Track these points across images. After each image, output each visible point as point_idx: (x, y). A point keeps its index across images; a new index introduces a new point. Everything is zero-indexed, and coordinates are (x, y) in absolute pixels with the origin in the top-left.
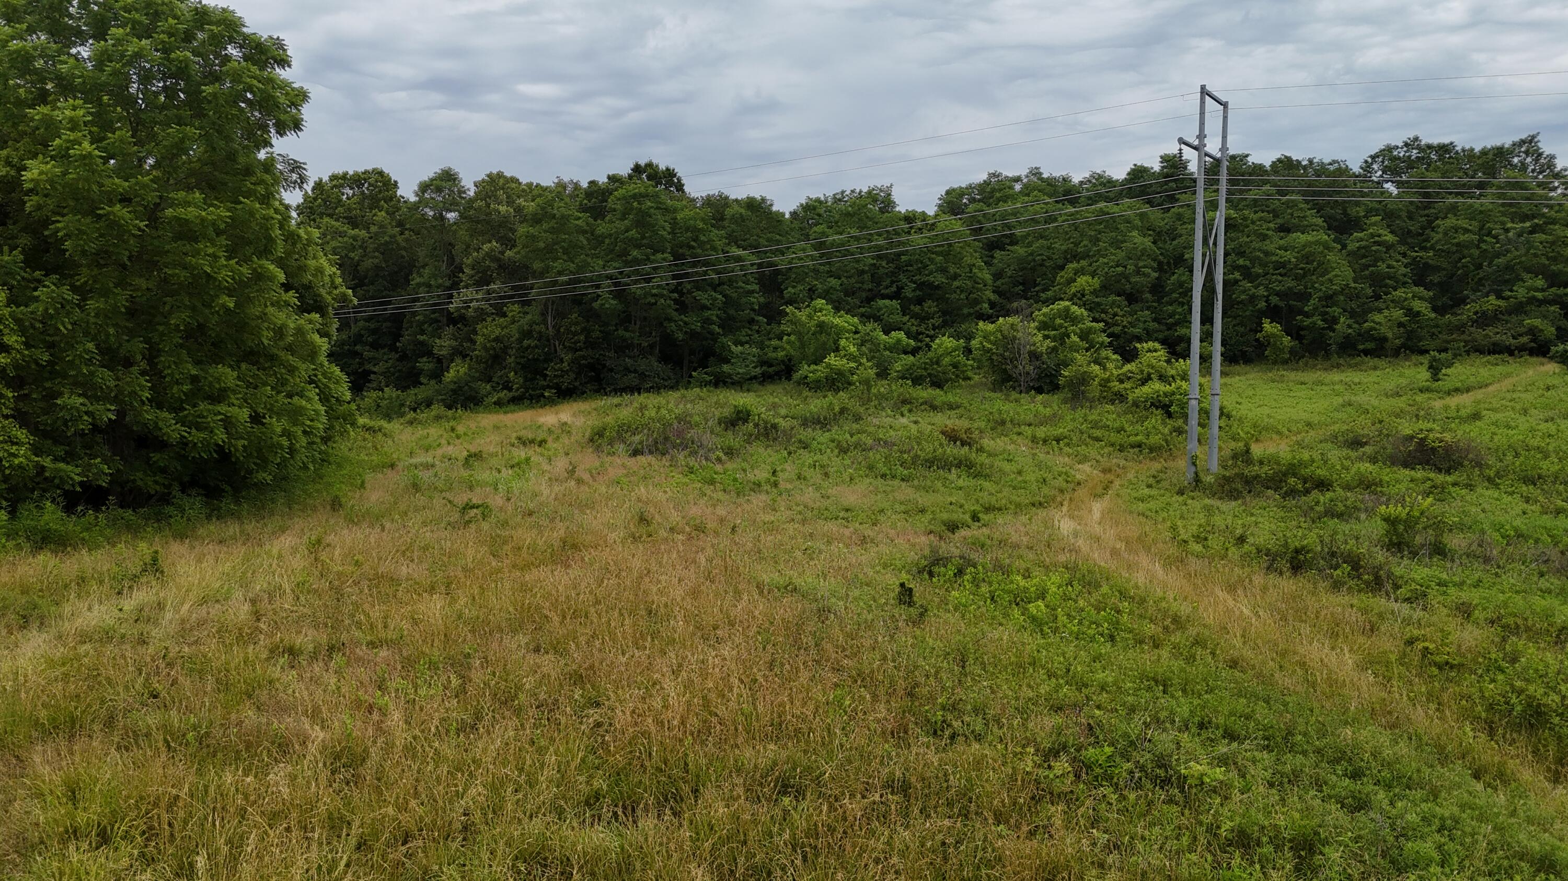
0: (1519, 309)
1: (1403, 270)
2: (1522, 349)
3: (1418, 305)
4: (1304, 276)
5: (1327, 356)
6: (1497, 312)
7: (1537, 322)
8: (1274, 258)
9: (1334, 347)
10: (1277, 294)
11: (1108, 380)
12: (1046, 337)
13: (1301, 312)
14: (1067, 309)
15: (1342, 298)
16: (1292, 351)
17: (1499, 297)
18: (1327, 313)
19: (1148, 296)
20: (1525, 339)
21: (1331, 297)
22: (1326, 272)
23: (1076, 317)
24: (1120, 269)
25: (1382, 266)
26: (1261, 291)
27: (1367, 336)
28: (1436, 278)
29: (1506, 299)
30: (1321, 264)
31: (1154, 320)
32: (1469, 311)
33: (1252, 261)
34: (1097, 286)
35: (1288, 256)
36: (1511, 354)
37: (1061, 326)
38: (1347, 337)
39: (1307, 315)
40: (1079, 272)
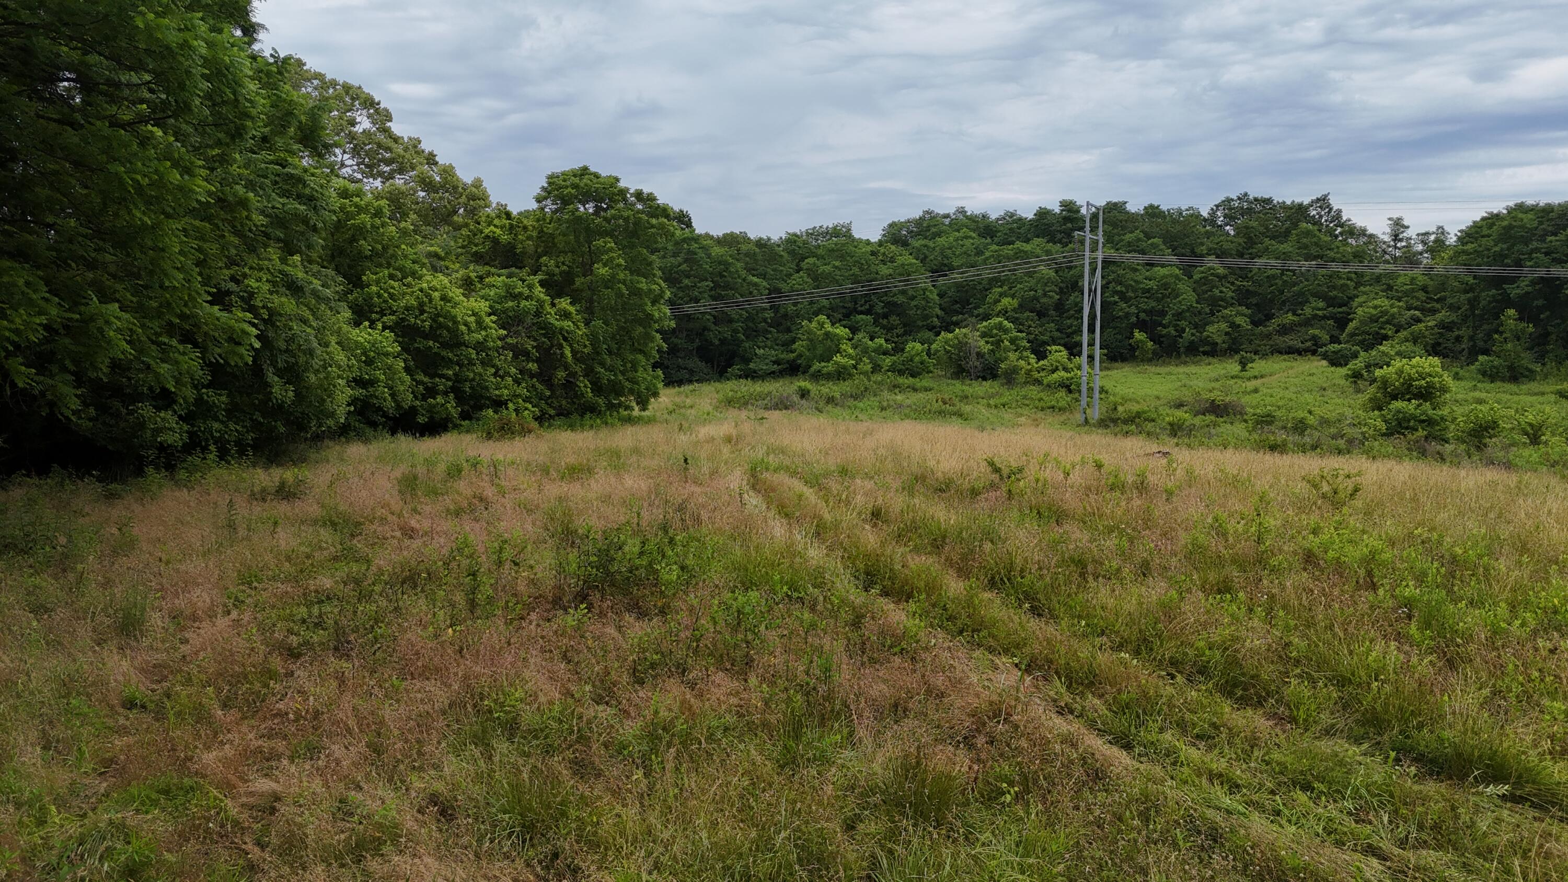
0: (1307, 323)
1: (1230, 294)
2: (1307, 351)
3: (1239, 320)
4: (1163, 298)
5: (1179, 355)
6: (1293, 324)
7: (1317, 332)
8: (1142, 286)
9: (1182, 350)
10: (1144, 311)
11: (1030, 370)
12: (987, 342)
13: (1161, 324)
14: (1000, 323)
15: (1188, 314)
16: (1154, 352)
17: (1294, 314)
18: (1178, 325)
19: (1052, 312)
20: (1309, 344)
21: (1181, 314)
22: (1177, 296)
23: (1007, 329)
24: (1033, 293)
25: (1216, 292)
26: (1133, 310)
27: (1205, 341)
28: (1254, 300)
29: (1299, 315)
30: (1174, 290)
31: (1058, 330)
32: (1273, 325)
33: (1127, 287)
34: (1016, 305)
35: (1152, 284)
36: (1300, 354)
37: (996, 335)
38: (1192, 342)
39: (1165, 327)
40: (1002, 295)
